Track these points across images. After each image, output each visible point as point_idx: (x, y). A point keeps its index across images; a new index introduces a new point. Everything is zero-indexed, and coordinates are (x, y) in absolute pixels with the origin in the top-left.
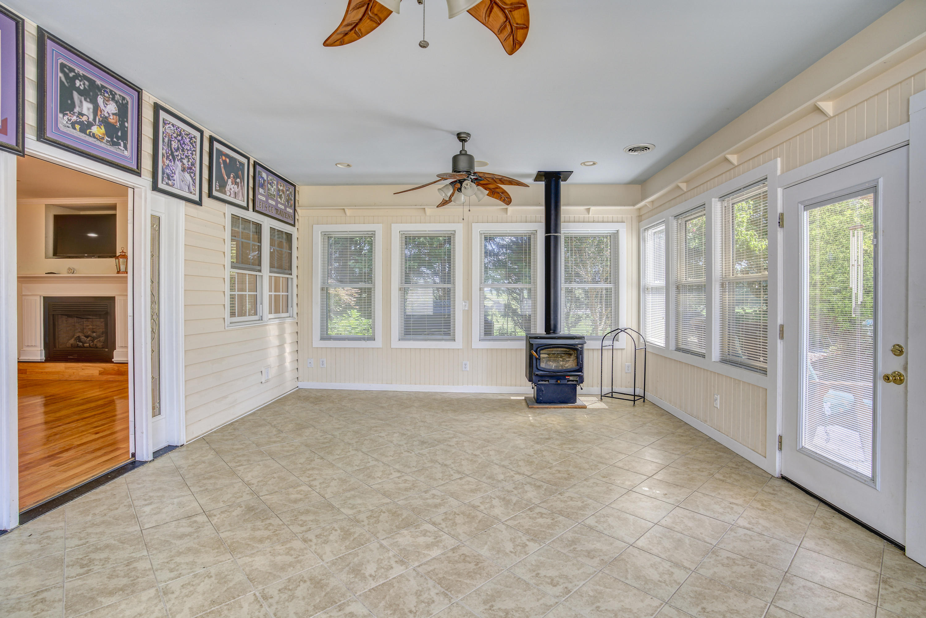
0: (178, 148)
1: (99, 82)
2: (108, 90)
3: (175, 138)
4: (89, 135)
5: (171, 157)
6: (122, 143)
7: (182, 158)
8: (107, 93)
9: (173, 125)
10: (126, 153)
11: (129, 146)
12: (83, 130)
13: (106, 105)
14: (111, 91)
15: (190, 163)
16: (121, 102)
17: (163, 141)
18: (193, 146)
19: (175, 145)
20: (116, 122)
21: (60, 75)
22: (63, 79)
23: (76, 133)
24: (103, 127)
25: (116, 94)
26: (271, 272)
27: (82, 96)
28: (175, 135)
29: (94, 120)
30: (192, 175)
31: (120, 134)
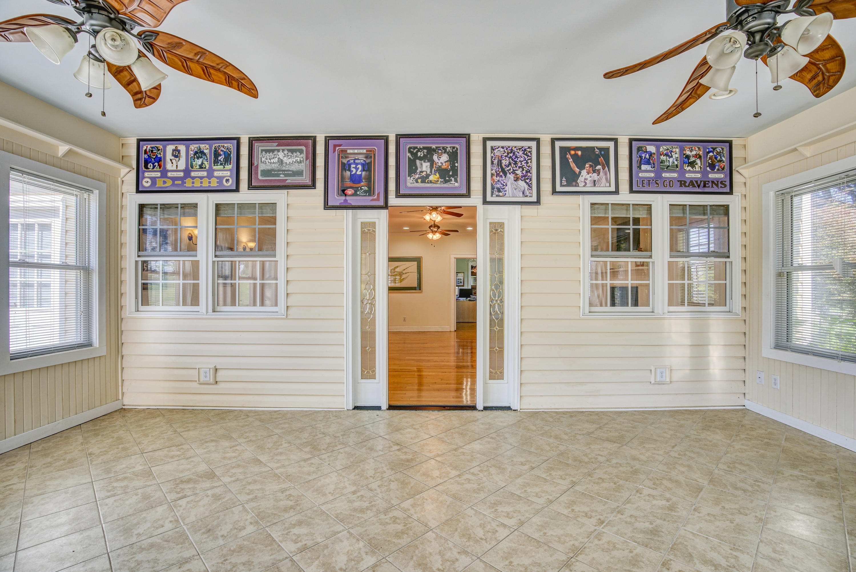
0: (510, 164)
1: (434, 146)
2: (441, 148)
3: (506, 156)
4: (428, 183)
5: (501, 174)
6: (453, 179)
7: (514, 170)
8: (440, 150)
9: (503, 147)
10: (456, 184)
11: (458, 179)
12: (423, 182)
13: (439, 158)
14: (443, 148)
15: (524, 172)
16: (451, 151)
17: (492, 163)
18: (528, 156)
19: (505, 162)
20: (448, 166)
21: (409, 155)
22: (410, 156)
23: (420, 185)
24: (437, 174)
25: (447, 147)
26: (671, 257)
27: (421, 160)
28: (506, 154)
29: (431, 172)
30: (528, 181)
31: (451, 173)
